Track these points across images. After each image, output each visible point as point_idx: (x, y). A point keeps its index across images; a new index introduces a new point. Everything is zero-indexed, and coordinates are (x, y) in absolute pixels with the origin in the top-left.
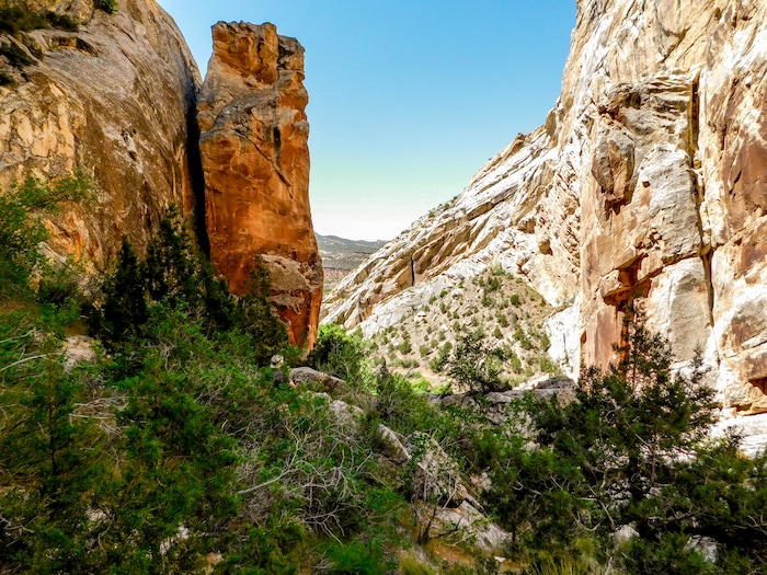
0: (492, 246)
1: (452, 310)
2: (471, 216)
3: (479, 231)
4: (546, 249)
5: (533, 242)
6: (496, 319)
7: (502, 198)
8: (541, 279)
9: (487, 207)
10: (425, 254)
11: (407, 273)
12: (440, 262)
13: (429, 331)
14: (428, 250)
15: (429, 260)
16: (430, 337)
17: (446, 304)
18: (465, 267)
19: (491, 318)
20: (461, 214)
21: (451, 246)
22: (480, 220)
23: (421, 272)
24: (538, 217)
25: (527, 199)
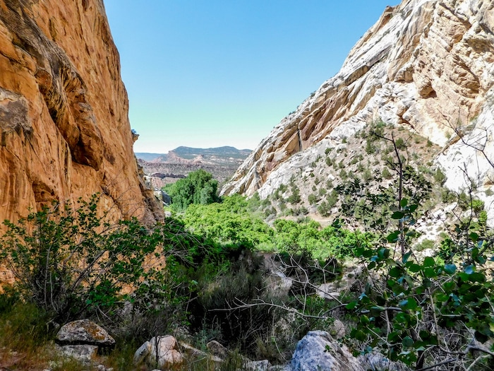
0: (370, 104)
1: (337, 162)
2: (349, 81)
3: (357, 93)
4: (429, 92)
5: (413, 90)
6: (382, 163)
7: (377, 60)
8: (424, 123)
9: (362, 71)
10: (309, 122)
11: (295, 141)
12: (323, 127)
13: (317, 182)
14: (311, 118)
15: (313, 128)
16: (318, 187)
17: (331, 158)
18: (346, 128)
19: (377, 163)
20: (339, 81)
21: (332, 112)
22: (357, 83)
23: (306, 139)
24: (417, 63)
25: (403, 52)
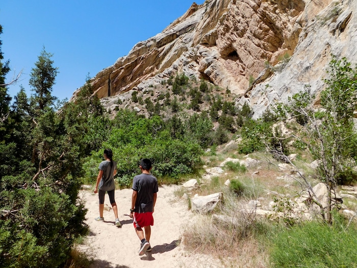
0: (176, 63)
2: (160, 44)
3: (165, 55)
5: (215, 51)
7: (185, 30)
8: (224, 76)
9: (172, 37)
10: (120, 74)
14: (122, 71)
20: (152, 43)
21: (142, 67)
22: (167, 46)
23: (115, 88)
24: (221, 28)
25: (208, 23)
